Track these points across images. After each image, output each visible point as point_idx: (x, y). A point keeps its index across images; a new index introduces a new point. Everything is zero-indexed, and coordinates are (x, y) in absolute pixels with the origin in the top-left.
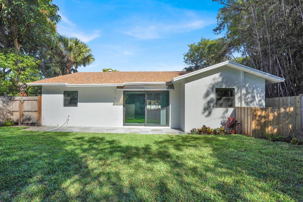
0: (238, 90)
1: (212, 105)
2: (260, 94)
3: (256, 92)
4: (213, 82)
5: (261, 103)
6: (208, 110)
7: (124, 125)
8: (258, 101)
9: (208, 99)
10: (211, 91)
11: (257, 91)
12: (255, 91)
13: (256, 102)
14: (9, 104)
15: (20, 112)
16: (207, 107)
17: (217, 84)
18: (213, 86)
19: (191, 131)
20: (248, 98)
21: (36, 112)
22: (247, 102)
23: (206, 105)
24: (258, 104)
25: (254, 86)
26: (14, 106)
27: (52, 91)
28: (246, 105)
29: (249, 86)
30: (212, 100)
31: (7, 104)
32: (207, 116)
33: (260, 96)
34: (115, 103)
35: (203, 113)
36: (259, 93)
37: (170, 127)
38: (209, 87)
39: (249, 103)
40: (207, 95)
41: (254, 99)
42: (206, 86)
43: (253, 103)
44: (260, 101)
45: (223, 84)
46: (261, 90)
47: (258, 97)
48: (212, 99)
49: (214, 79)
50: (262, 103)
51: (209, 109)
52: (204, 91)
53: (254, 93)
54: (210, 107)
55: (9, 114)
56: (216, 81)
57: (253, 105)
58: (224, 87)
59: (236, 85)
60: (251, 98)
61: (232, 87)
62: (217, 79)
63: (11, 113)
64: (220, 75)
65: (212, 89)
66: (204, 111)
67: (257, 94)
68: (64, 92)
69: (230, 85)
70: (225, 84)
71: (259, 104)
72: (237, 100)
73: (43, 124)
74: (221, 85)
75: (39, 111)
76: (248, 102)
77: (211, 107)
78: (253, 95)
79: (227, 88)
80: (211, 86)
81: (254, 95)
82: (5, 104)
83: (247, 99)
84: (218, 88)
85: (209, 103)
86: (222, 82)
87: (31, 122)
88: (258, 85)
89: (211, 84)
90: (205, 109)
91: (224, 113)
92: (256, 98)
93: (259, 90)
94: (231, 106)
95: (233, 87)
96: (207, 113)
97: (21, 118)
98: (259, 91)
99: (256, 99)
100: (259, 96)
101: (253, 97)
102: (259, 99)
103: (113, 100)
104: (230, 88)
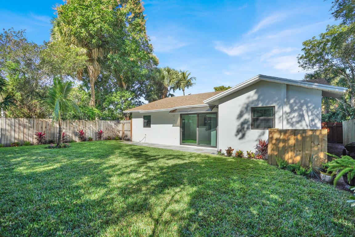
0: (279, 108)
1: (246, 126)
2: (312, 112)
3: (306, 108)
4: (247, 101)
5: (313, 123)
6: (242, 132)
7: (181, 144)
8: (309, 121)
9: (242, 120)
10: (245, 111)
11: (308, 107)
12: (304, 108)
13: (306, 122)
14: (118, 125)
15: (123, 131)
16: (240, 129)
17: (253, 102)
18: (248, 105)
20: (294, 117)
22: (291, 122)
23: (240, 127)
24: (308, 125)
25: (302, 101)
26: (120, 127)
27: (138, 116)
28: (289, 127)
29: (295, 102)
30: (246, 121)
31: (117, 126)
32: (240, 139)
33: (312, 115)
34: (174, 125)
35: (236, 135)
36: (310, 110)
38: (243, 107)
39: (294, 124)
40: (240, 115)
41: (303, 119)
42: (240, 106)
43: (300, 124)
44: (313, 120)
45: (260, 102)
46: (314, 105)
47: (309, 116)
48: (246, 119)
49: (248, 98)
50: (315, 124)
51: (242, 130)
52: (238, 112)
53: (303, 111)
54: (243, 128)
55: (118, 132)
56: (251, 99)
57: (301, 126)
58: (260, 105)
59: (276, 101)
60: (298, 117)
61: (271, 104)
62: (252, 97)
63: (119, 131)
64: (256, 93)
65: (246, 108)
66: (237, 133)
67: (307, 112)
68: (144, 116)
69: (268, 103)
70: (261, 102)
71: (311, 125)
73: (133, 141)
74: (257, 103)
75: (131, 131)
76: (293, 122)
77: (245, 129)
78: (301, 113)
79: (264, 106)
80: (245, 106)
81: (303, 113)
82: (115, 126)
83: (292, 119)
84: (253, 107)
85: (243, 124)
86: (258, 100)
87: (127, 138)
88: (308, 100)
89: (245, 104)
90: (238, 131)
91: (260, 136)
92: (305, 116)
93: (310, 106)
94: (271, 127)
95: (273, 105)
96: (240, 135)
97: (123, 135)
98: (311, 108)
99: (306, 118)
100: (310, 113)
101: (302, 116)
102: (310, 118)
103: (173, 122)
104: (269, 105)
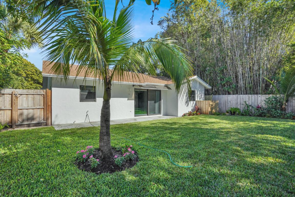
0: (197, 92)
7: (135, 116)
8: (203, 97)
15: (14, 111)
19: (184, 114)
20: (200, 96)
21: (40, 109)
32: (187, 106)
33: (203, 95)
34: (129, 99)
36: (203, 93)
37: (162, 115)
43: (201, 99)
51: (187, 102)
68: (80, 86)
72: (196, 97)
77: (189, 101)
79: (193, 90)
87: (34, 122)
88: (202, 89)
94: (194, 100)
95: (195, 90)
96: (187, 104)
103: (128, 96)
